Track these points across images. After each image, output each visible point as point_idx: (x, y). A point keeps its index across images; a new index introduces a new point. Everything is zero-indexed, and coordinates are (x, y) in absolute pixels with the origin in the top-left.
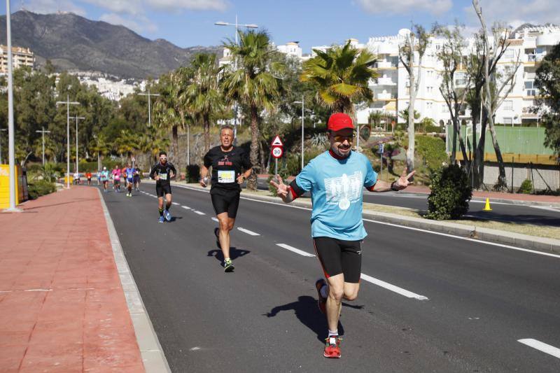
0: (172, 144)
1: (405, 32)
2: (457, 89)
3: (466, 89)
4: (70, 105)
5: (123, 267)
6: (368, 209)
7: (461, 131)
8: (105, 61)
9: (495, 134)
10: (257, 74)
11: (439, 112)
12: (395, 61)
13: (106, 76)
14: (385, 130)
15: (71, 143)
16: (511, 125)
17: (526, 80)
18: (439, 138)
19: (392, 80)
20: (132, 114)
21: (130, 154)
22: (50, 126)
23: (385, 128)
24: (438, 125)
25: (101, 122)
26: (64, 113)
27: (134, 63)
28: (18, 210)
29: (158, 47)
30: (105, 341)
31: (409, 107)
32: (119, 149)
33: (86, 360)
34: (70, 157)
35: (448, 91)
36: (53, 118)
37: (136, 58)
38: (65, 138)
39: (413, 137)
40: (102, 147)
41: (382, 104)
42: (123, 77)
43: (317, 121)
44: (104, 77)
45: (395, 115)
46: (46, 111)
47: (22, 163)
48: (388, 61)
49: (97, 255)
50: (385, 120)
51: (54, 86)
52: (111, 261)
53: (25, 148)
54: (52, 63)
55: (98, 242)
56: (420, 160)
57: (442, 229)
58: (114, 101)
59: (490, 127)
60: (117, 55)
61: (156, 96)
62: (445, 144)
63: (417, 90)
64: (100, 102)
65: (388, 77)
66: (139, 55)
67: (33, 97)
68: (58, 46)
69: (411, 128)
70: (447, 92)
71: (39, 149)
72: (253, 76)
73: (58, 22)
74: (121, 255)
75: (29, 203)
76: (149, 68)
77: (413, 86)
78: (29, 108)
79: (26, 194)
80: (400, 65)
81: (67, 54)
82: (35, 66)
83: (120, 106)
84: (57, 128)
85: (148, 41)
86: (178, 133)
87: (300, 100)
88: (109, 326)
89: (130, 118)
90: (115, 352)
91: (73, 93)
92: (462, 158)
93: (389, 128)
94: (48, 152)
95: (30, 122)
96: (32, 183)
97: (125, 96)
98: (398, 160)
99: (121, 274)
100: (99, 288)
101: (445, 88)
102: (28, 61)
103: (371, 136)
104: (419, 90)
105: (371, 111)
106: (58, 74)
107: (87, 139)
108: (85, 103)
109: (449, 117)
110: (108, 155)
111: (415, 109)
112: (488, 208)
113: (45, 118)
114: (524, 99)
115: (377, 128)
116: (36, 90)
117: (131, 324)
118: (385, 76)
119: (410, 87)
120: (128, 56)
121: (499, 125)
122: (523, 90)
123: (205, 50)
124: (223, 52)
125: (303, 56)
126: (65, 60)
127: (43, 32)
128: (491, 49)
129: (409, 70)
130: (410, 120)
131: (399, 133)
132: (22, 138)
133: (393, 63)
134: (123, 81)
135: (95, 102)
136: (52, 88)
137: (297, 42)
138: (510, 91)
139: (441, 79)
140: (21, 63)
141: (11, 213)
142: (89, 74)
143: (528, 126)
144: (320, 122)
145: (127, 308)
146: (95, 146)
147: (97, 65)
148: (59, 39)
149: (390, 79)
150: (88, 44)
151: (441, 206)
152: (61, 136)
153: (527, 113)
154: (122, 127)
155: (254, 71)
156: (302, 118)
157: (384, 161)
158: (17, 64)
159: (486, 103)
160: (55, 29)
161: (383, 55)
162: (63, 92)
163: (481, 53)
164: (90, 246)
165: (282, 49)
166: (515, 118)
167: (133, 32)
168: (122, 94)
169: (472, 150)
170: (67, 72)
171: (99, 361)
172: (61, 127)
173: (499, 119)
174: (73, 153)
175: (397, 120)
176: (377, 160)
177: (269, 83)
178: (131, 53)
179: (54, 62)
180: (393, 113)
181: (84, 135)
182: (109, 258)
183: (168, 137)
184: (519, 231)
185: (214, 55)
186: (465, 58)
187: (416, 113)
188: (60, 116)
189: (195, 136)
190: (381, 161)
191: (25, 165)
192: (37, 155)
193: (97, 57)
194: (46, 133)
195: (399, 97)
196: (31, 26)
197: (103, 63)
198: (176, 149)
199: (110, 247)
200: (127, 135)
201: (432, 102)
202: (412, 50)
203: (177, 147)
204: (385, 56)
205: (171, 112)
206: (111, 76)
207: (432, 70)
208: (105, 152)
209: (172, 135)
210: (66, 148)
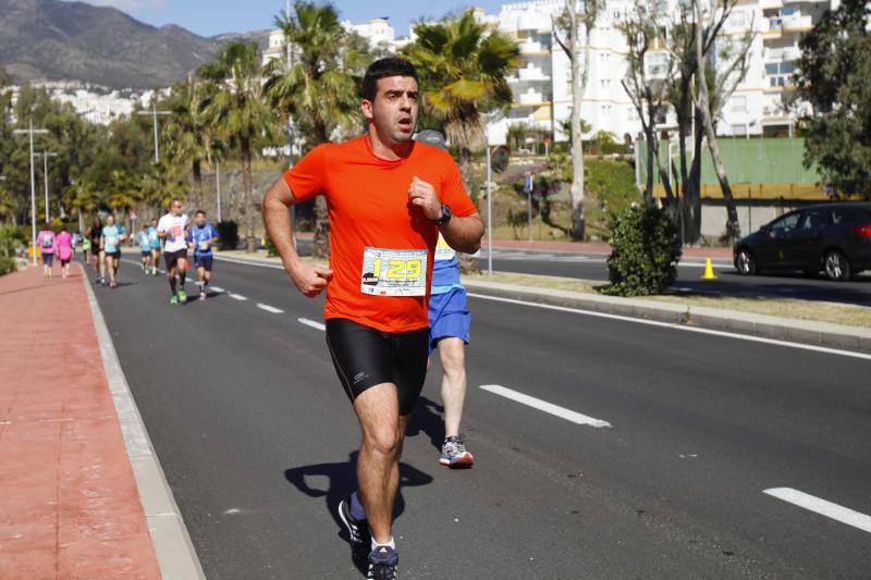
0: (193, 189)
2: (652, 81)
3: (666, 81)
4: (34, 134)
5: (118, 386)
6: (509, 282)
7: (660, 149)
8: (85, 64)
9: (717, 152)
10: (323, 73)
11: (619, 118)
12: (546, 40)
13: (88, 86)
14: (533, 153)
15: (37, 194)
16: (744, 137)
17: (767, 60)
18: (624, 163)
19: (543, 71)
20: (130, 144)
21: (127, 208)
22: (6, 169)
23: (534, 149)
24: (621, 141)
25: (81, 158)
26: (26, 148)
27: (130, 64)
29: (167, 37)
30: (91, 501)
31: (571, 117)
32: (111, 200)
33: (61, 530)
34: (36, 216)
35: (637, 85)
36: (9, 155)
37: (134, 57)
38: (28, 186)
39: (581, 163)
40: (83, 200)
41: (526, 111)
42: (114, 86)
44: (85, 89)
45: (549, 128)
48: (535, 41)
50: (533, 137)
51: (10, 106)
52: (101, 375)
54: (8, 72)
55: (79, 347)
56: (593, 201)
57: (633, 312)
58: (101, 126)
59: (709, 140)
60: (104, 54)
61: (166, 116)
62: (634, 173)
63: (584, 85)
64: (81, 129)
65: (535, 66)
66: (137, 51)
68: (14, 44)
69: (577, 149)
70: (633, 87)
72: (317, 76)
76: (154, 71)
77: (578, 79)
80: (556, 47)
81: (29, 55)
83: (111, 134)
84: (16, 172)
85: (150, 28)
86: (202, 172)
88: (96, 476)
89: (128, 151)
90: (107, 517)
91: (39, 117)
92: (664, 195)
93: (541, 151)
97: (117, 117)
98: (558, 201)
99: (117, 395)
100: (81, 419)
101: (632, 82)
103: (511, 164)
104: (588, 84)
105: (510, 125)
106: (15, 88)
107: (61, 186)
108: (56, 131)
109: (640, 128)
110: (95, 210)
111: (582, 117)
112: (709, 275)
114: (765, 93)
115: (521, 151)
117: (131, 473)
118: (530, 65)
119: (572, 82)
120: (121, 54)
121: (724, 137)
122: (763, 77)
123: (240, 39)
124: (268, 40)
125: (396, 39)
126: (26, 66)
128: (705, 11)
129: (568, 52)
130: (574, 135)
131: (557, 157)
133: (543, 43)
134: (114, 93)
135: (70, 128)
136: (6, 109)
137: (386, 19)
138: (740, 80)
139: (626, 65)
142: (62, 84)
143: (775, 136)
145: (125, 449)
146: (74, 196)
147: (75, 71)
148: (15, 34)
149: (539, 70)
150: (59, 38)
151: (629, 273)
152: (22, 183)
153: (772, 116)
154: (115, 166)
155: (319, 67)
157: (535, 204)
159: (700, 102)
160: (9, 17)
161: (526, 31)
162: (24, 115)
163: (689, 19)
164: (68, 353)
165: (363, 30)
166: (752, 124)
167: (126, 16)
168: (112, 114)
169: (680, 181)
170: (29, 83)
171: (81, 531)
172: (22, 169)
173: (723, 128)
174: (41, 211)
175: (552, 137)
176: (523, 203)
177: (341, 85)
178: (125, 49)
179: (10, 69)
180: (546, 124)
181: (57, 180)
182: (96, 371)
183: (186, 178)
184: (763, 310)
185: (255, 46)
186: (663, 30)
187: (585, 125)
188: (20, 153)
189: (229, 175)
190: (530, 205)
193: (74, 58)
195: (554, 100)
197: (83, 67)
198: (200, 198)
199: (99, 353)
200: (122, 178)
201: (610, 104)
202: (574, 20)
203: (201, 194)
204: (529, 33)
205: (189, 138)
206: (96, 86)
207: (609, 52)
208: (90, 206)
209: (192, 174)
210: (30, 203)
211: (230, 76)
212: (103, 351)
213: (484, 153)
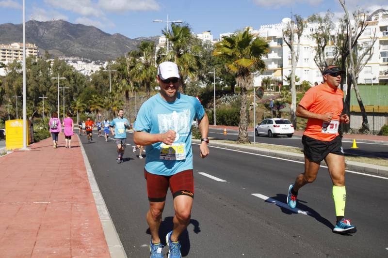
0: (125, 104)
1: (286, 20)
2: (327, 59)
3: (334, 59)
4: (60, 79)
6: (263, 147)
8: (81, 50)
9: (358, 92)
10: (182, 55)
11: (312, 75)
12: (280, 41)
14: (273, 90)
15: (60, 105)
16: (371, 84)
17: (381, 50)
19: (278, 55)
20: (99, 84)
21: (97, 111)
22: (47, 94)
25: (78, 90)
26: (56, 84)
27: (100, 50)
28: (28, 149)
29: (115, 39)
30: (85, 238)
31: (291, 74)
32: (91, 107)
33: (72, 251)
34: (60, 113)
35: (321, 61)
36: (49, 88)
37: (101, 47)
38: (56, 101)
39: (295, 95)
40: (79, 107)
41: (271, 72)
42: (93, 59)
43: (224, 85)
44: (81, 60)
45: (281, 80)
46: (45, 84)
47: (30, 118)
48: (275, 41)
49: (78, 179)
50: (274, 83)
51: (50, 67)
52: (87, 183)
53: (32, 109)
54: (49, 53)
55: (78, 171)
58: (87, 75)
59: (354, 86)
60: (89, 46)
61: (115, 72)
63: (297, 61)
64: (78, 76)
65: (275, 53)
66: (103, 44)
67: (38, 75)
68: (52, 41)
69: (293, 89)
70: (319, 62)
71: (40, 109)
72: (179, 56)
73: (52, 26)
74: (94, 179)
75: (34, 145)
76: (110, 53)
77: (294, 59)
78: (35, 82)
79: (33, 138)
80: (284, 44)
81: (58, 46)
82: (38, 55)
83: (91, 79)
84: (51, 95)
85: (109, 35)
86: (129, 96)
87: (212, 71)
88: (87, 228)
89: (98, 87)
90: (92, 246)
91: (61, 72)
93: (277, 89)
94: (46, 110)
95: (35, 91)
96: (36, 131)
97: (94, 72)
98: (284, 112)
99: (94, 192)
101: (318, 59)
102: (35, 52)
103: (264, 95)
104: (299, 60)
105: (263, 78)
106: (52, 60)
107: (70, 101)
108: (68, 78)
110: (84, 112)
111: (296, 75)
112: (355, 146)
113: (44, 89)
114: (380, 65)
115: (268, 89)
116: (39, 70)
117: (101, 227)
118: (273, 52)
119: (292, 59)
120: (96, 46)
121: (361, 84)
122: (380, 58)
123: (147, 40)
124: (158, 40)
125: (214, 40)
126: (58, 51)
127: (44, 34)
128: (353, 29)
129: (290, 47)
130: (292, 83)
131: (284, 92)
132: (31, 102)
133: (278, 42)
134: (93, 62)
135: (74, 78)
136: (48, 69)
137: (209, 31)
138: (369, 59)
139: (315, 53)
140: (30, 53)
141: (24, 151)
142: (71, 58)
143: (385, 84)
144: (227, 86)
145: (98, 216)
146: (75, 106)
147: (77, 53)
148: (53, 37)
149: (277, 54)
150: (71, 39)
152: (54, 100)
153: (384, 75)
154: (93, 93)
155: (181, 52)
156: (214, 83)
157: (274, 113)
158: (28, 54)
159: (349, 70)
160: (51, 30)
161: (271, 37)
162: (55, 71)
163: (345, 32)
164: (74, 173)
165: (200, 36)
166: (374, 79)
167: (99, 30)
168: (92, 71)
170: (57, 58)
171: (81, 252)
172: (54, 94)
173: (360, 80)
174: (61, 111)
175: (282, 83)
176: (269, 112)
177: (190, 60)
178: (98, 44)
179: (50, 52)
180: (279, 78)
181: (68, 99)
183: (122, 99)
184: (381, 164)
185: (153, 43)
186: (333, 36)
187: (297, 78)
188: (53, 87)
189: (141, 98)
190: (272, 113)
191: (32, 119)
192: (39, 113)
193: (77, 47)
194: (45, 99)
195: (284, 67)
196: (36, 30)
197: (80, 51)
198: (128, 107)
199: (86, 174)
200: (96, 98)
201: (308, 69)
202: (293, 32)
203: (129, 106)
204: (272, 38)
205: (124, 82)
206: (86, 59)
207: (308, 46)
208: (82, 110)
209: (125, 97)
210: (57, 108)
211: (143, 56)
212: (88, 173)
213: (252, 90)
